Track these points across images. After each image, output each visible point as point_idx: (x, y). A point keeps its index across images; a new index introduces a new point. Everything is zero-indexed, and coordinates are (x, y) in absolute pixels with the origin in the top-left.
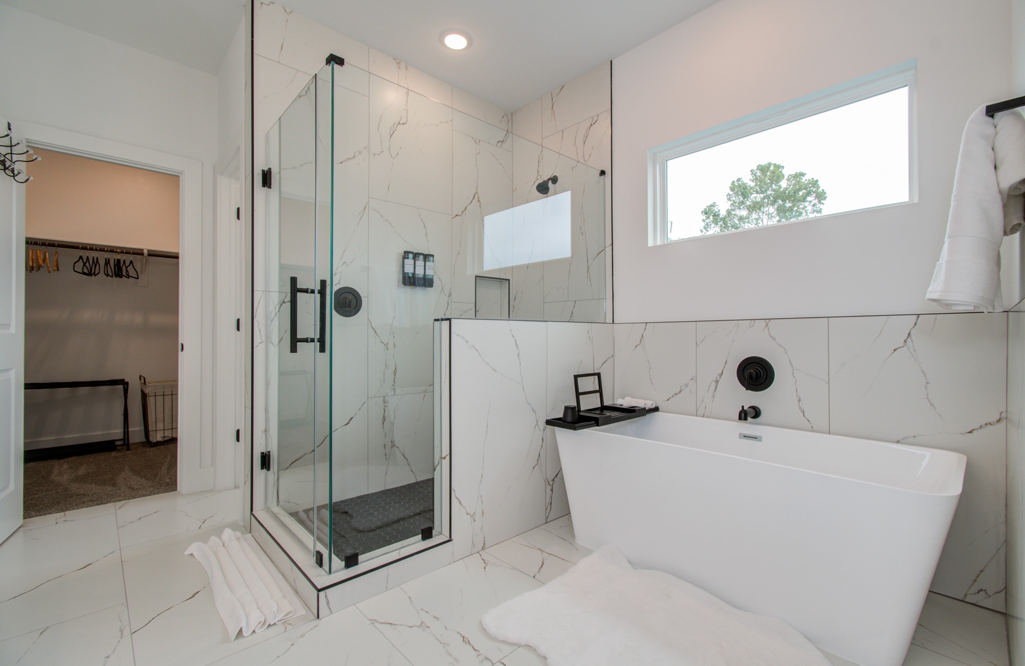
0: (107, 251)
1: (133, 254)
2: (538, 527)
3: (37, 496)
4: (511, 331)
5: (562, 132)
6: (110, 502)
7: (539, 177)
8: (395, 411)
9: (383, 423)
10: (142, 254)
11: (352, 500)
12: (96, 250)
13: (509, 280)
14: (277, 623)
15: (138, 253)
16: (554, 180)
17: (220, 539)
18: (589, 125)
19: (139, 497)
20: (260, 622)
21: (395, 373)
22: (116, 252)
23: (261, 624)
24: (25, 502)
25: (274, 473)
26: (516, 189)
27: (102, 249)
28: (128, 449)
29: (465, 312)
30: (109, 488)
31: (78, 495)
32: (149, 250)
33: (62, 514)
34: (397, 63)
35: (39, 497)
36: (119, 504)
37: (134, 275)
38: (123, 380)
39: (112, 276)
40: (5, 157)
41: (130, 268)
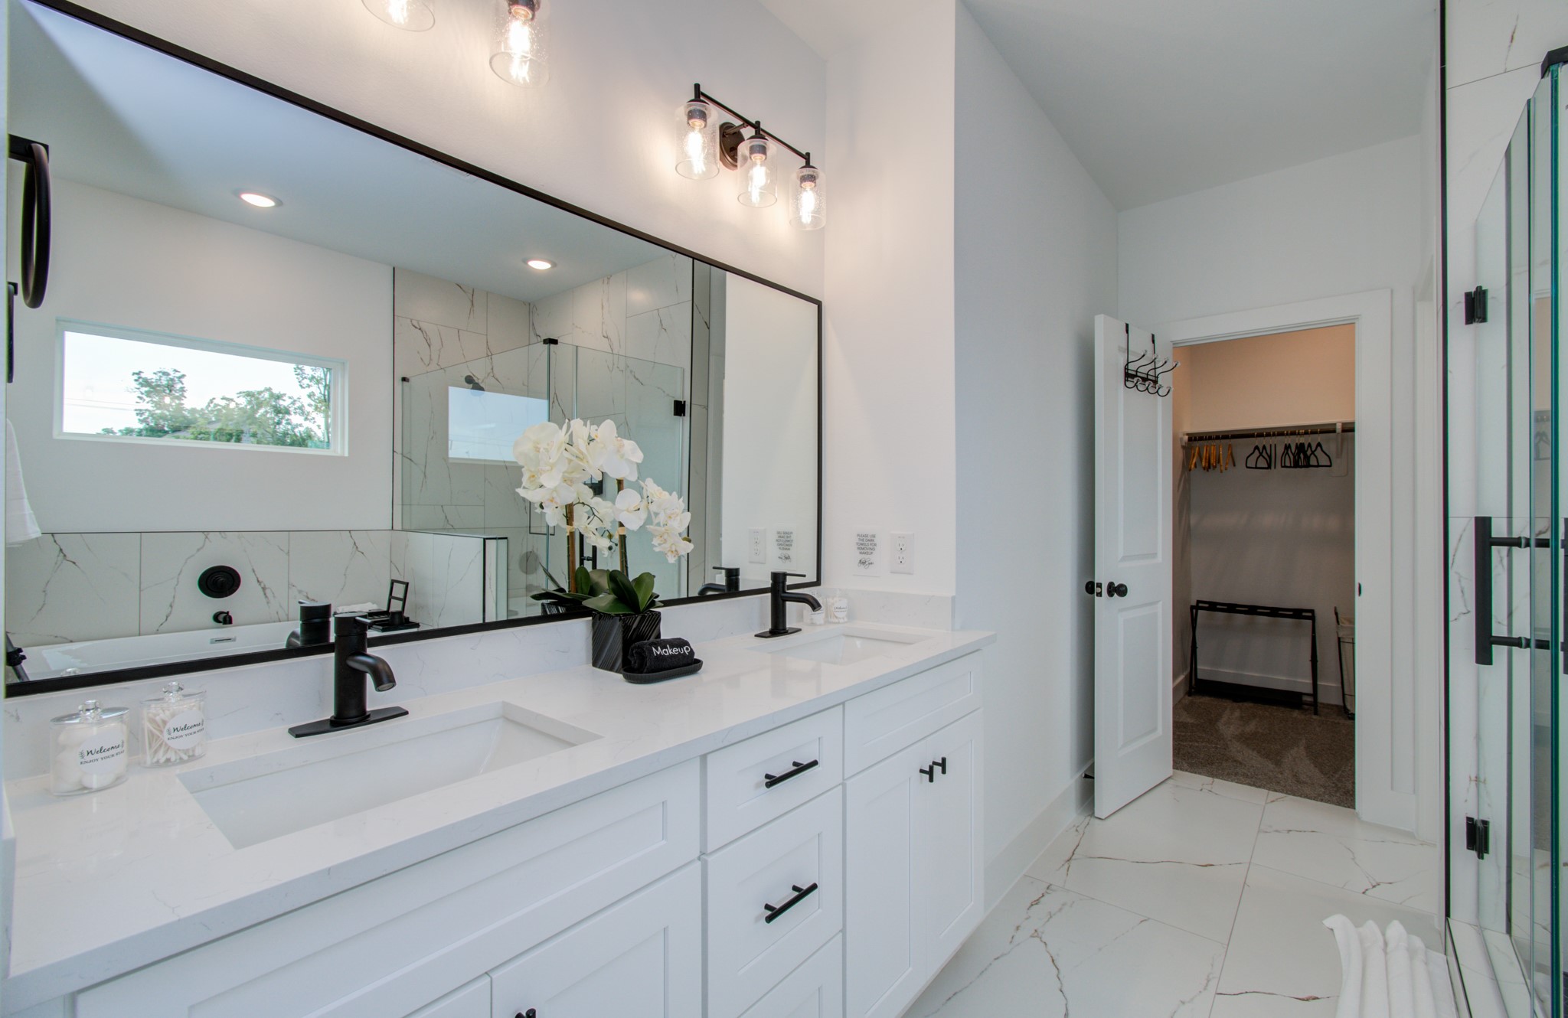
0: (1287, 434)
1: (1322, 432)
3: (1197, 744)
6: (1264, 787)
10: (1334, 431)
12: (1274, 435)
15: (1328, 430)
17: (1382, 930)
19: (1301, 796)
22: (1299, 434)
25: (1498, 868)
27: (1280, 433)
28: (1316, 713)
30: (1272, 766)
31: (1235, 761)
32: (1343, 424)
33: (1209, 779)
35: (1197, 747)
36: (1274, 795)
37: (1324, 461)
38: (1312, 611)
39: (1296, 465)
40: (1147, 374)
41: (1318, 452)
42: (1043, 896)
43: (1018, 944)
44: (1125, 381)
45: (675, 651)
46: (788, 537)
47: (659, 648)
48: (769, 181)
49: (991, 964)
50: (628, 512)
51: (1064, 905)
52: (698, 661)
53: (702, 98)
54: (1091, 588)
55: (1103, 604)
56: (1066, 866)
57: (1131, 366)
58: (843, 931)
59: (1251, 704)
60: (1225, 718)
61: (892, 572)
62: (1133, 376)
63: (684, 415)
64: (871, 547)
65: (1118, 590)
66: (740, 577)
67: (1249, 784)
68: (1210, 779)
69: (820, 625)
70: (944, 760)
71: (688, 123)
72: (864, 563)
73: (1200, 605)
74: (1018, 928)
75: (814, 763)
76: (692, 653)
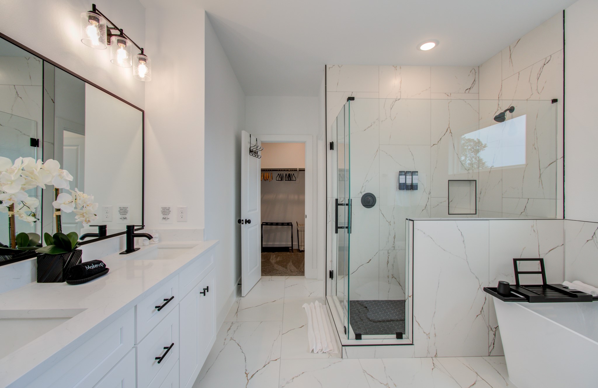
0: (286, 171)
1: (294, 171)
2: (482, 356)
3: (266, 267)
4: (457, 226)
5: (518, 74)
6: (284, 275)
7: (499, 108)
8: (394, 258)
9: (387, 264)
10: (297, 171)
11: (370, 301)
12: (283, 170)
13: (476, 181)
14: (326, 353)
15: (295, 170)
16: (512, 110)
17: (314, 304)
18: (543, 65)
19: (293, 276)
20: (320, 349)
21: (394, 238)
22: (289, 171)
23: (320, 351)
24: (262, 269)
25: (335, 281)
26: (481, 118)
28: (293, 252)
29: (441, 203)
30: (285, 269)
31: (276, 270)
32: (299, 169)
34: (395, 67)
36: (287, 277)
37: (294, 179)
38: (291, 223)
39: (288, 180)
40: (255, 151)
41: (293, 177)
42: (231, 326)
43: (227, 344)
44: (250, 153)
45: (96, 266)
46: (125, 209)
47: (88, 266)
48: (127, 57)
49: (219, 354)
50: (64, 204)
51: (238, 327)
52: (108, 269)
53: (97, 12)
54: (240, 221)
55: (244, 226)
56: (236, 314)
57: (252, 148)
58: (179, 359)
59: (277, 253)
60: (271, 259)
61: (178, 222)
62: (252, 152)
63: (38, 146)
64: (168, 212)
65: (248, 222)
66: (107, 229)
67: (281, 276)
68: (271, 276)
69: (147, 245)
70: (208, 287)
71: (89, 21)
72: (165, 219)
73: (263, 224)
74: (225, 339)
75: (173, 297)
76: (105, 265)
